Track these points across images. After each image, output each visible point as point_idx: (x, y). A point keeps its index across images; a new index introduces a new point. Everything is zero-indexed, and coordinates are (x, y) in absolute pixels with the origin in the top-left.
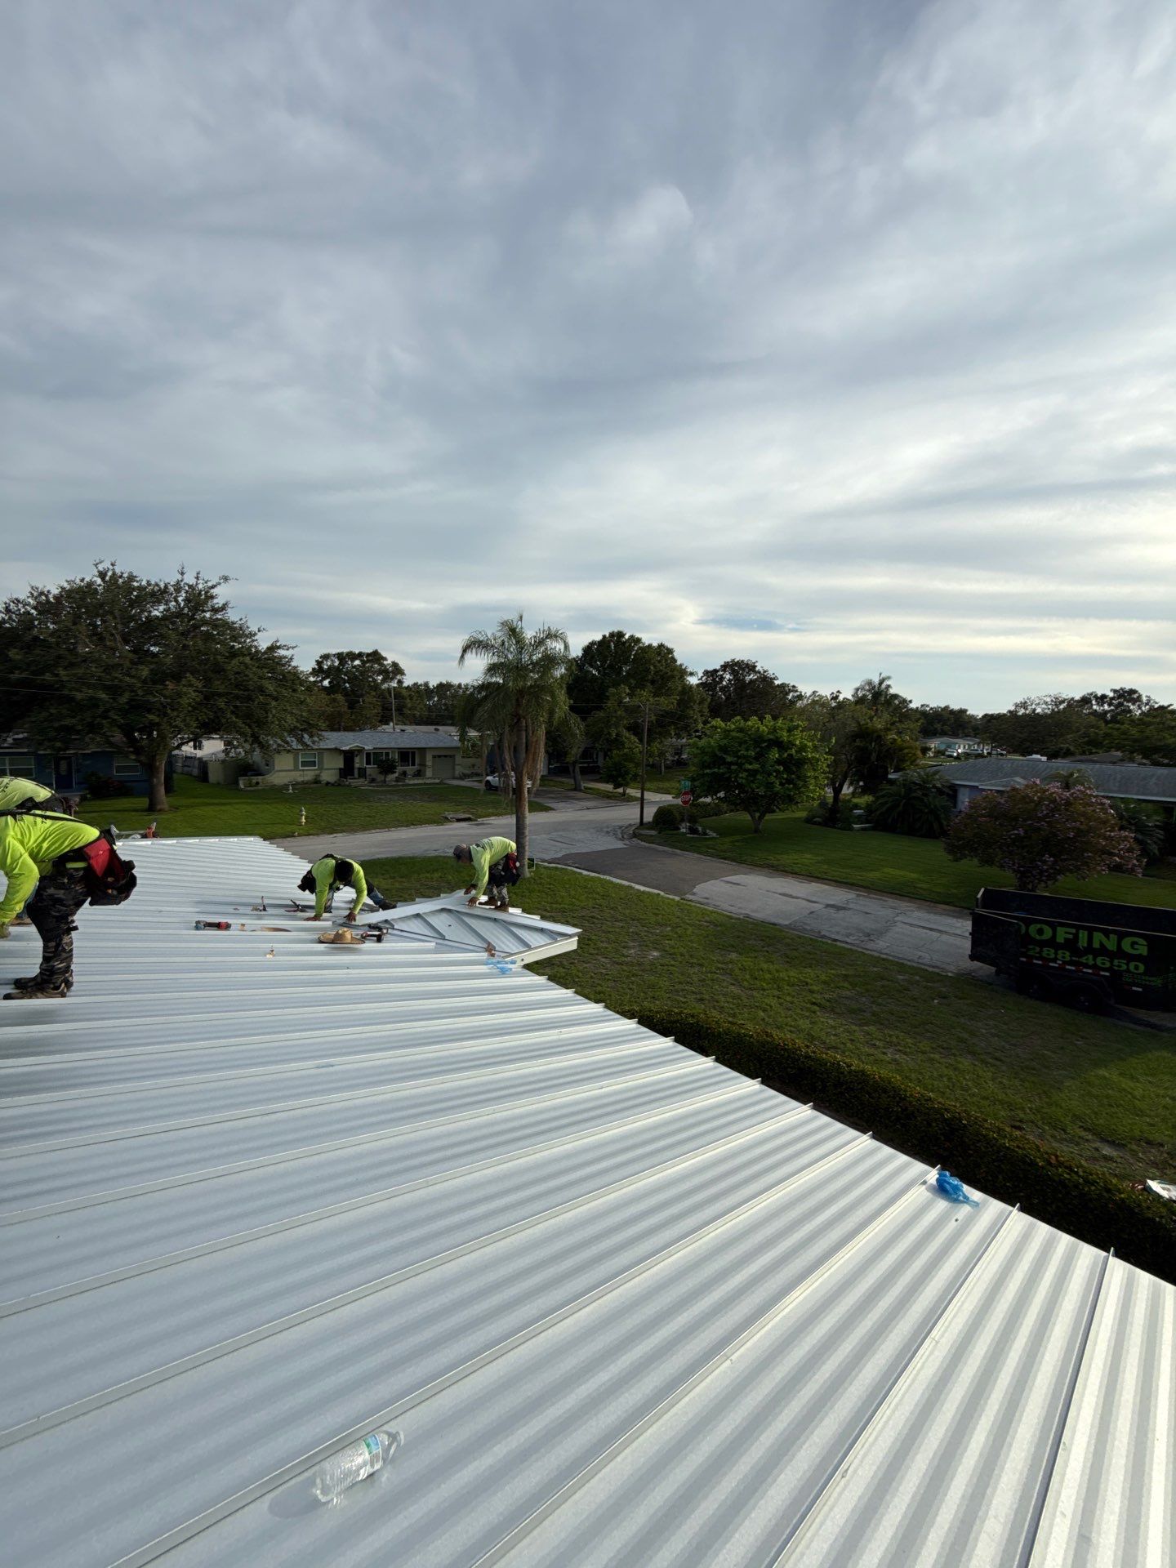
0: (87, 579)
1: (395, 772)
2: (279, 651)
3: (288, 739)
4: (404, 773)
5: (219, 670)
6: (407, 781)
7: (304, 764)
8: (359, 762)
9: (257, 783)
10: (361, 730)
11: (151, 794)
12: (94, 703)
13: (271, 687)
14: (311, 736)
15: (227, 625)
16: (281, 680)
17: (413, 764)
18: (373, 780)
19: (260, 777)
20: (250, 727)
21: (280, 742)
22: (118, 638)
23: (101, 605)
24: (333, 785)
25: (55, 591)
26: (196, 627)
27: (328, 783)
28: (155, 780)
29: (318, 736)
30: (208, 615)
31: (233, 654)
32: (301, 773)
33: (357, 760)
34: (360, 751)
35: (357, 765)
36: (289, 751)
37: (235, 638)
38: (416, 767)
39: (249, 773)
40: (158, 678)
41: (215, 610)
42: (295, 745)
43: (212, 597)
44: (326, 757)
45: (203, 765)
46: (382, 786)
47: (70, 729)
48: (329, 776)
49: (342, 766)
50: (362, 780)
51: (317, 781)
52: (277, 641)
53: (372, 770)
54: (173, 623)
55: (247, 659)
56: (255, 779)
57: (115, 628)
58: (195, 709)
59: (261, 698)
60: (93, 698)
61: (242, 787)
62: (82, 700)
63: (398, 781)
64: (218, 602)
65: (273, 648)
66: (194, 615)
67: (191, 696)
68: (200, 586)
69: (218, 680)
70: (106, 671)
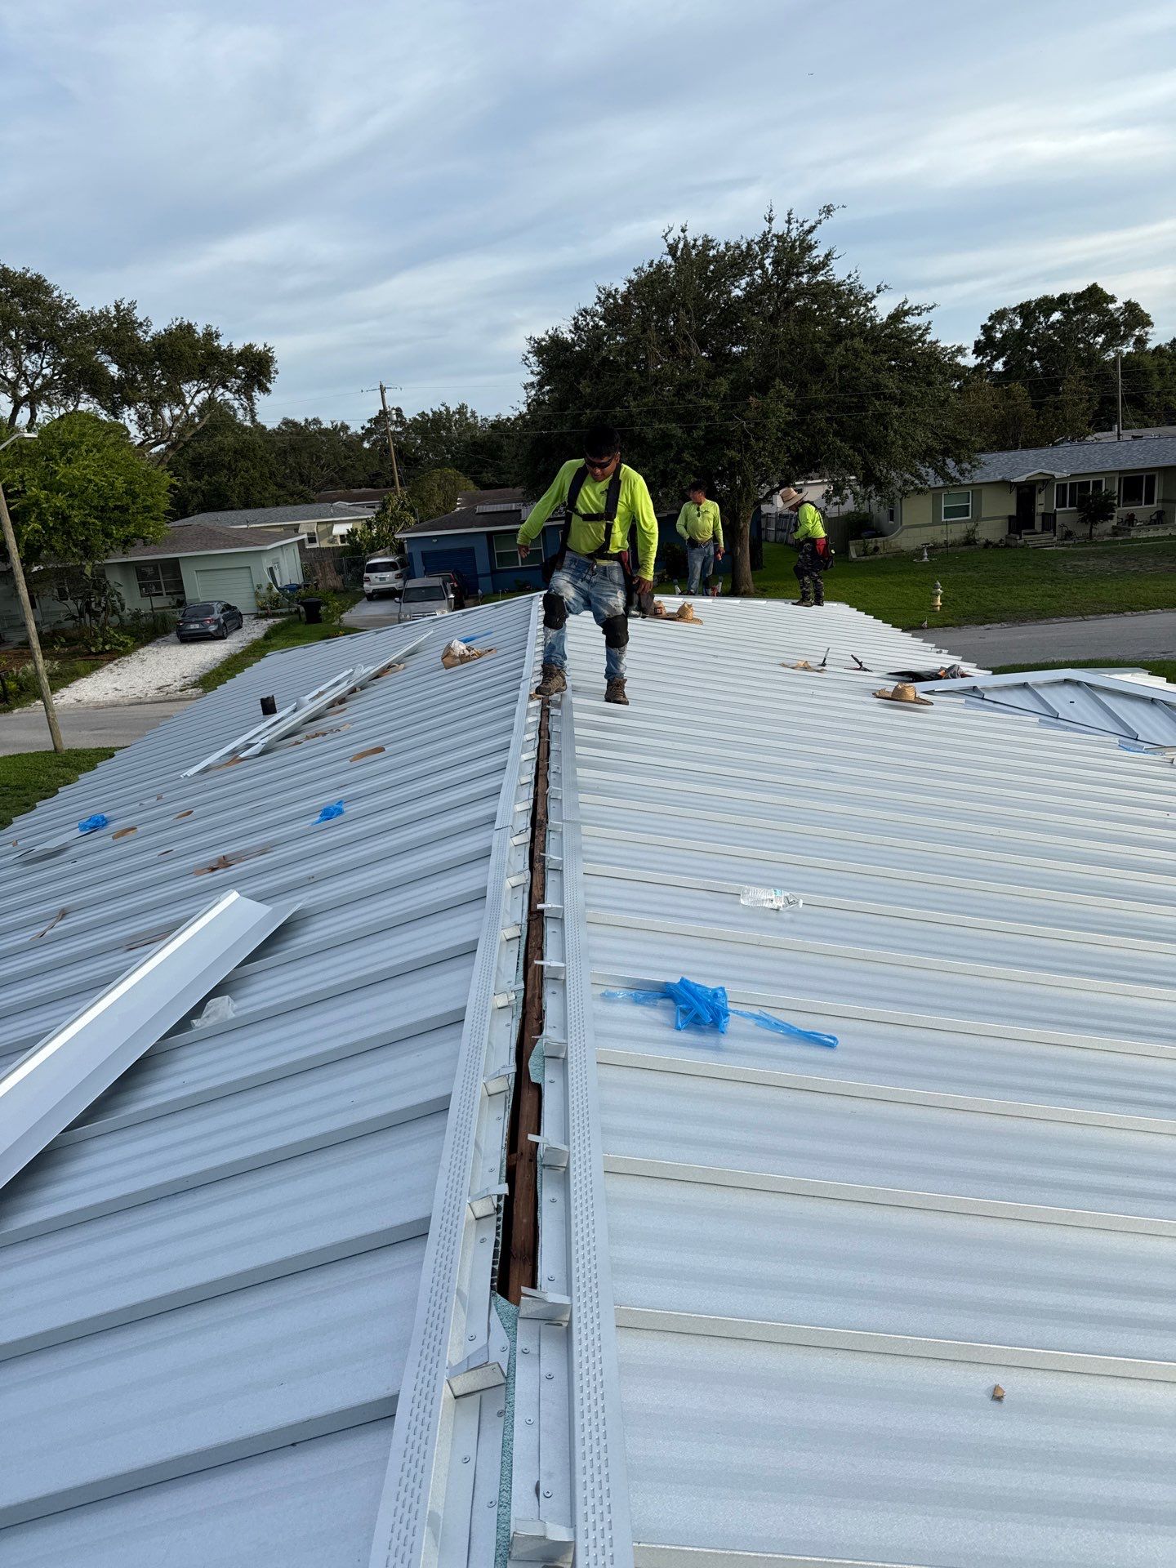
1: (1111, 518)
2: (907, 319)
3: (923, 471)
4: (1131, 519)
5: (818, 367)
6: (1133, 533)
7: (950, 513)
8: (1042, 503)
9: (876, 549)
13: (891, 384)
14: (958, 462)
15: (831, 291)
16: (909, 369)
17: (1150, 501)
18: (1069, 535)
19: (880, 539)
21: (907, 476)
24: (996, 546)
26: (789, 303)
27: (988, 544)
29: (972, 461)
31: (839, 335)
32: (944, 527)
33: (1040, 499)
34: (1047, 482)
35: (1040, 509)
36: (924, 493)
38: (1156, 506)
39: (863, 535)
41: (814, 269)
42: (935, 480)
43: (810, 248)
44: (987, 496)
46: (1084, 544)
48: (991, 531)
49: (1013, 512)
50: (1049, 535)
51: (969, 541)
52: (906, 302)
53: (1066, 516)
55: (858, 343)
56: (872, 543)
58: (786, 434)
59: (878, 403)
60: (665, 435)
61: (854, 556)
62: (655, 439)
63: (1116, 534)
64: (819, 253)
65: (898, 316)
66: (785, 283)
67: (783, 414)
68: (794, 234)
69: (816, 383)
70: (679, 393)
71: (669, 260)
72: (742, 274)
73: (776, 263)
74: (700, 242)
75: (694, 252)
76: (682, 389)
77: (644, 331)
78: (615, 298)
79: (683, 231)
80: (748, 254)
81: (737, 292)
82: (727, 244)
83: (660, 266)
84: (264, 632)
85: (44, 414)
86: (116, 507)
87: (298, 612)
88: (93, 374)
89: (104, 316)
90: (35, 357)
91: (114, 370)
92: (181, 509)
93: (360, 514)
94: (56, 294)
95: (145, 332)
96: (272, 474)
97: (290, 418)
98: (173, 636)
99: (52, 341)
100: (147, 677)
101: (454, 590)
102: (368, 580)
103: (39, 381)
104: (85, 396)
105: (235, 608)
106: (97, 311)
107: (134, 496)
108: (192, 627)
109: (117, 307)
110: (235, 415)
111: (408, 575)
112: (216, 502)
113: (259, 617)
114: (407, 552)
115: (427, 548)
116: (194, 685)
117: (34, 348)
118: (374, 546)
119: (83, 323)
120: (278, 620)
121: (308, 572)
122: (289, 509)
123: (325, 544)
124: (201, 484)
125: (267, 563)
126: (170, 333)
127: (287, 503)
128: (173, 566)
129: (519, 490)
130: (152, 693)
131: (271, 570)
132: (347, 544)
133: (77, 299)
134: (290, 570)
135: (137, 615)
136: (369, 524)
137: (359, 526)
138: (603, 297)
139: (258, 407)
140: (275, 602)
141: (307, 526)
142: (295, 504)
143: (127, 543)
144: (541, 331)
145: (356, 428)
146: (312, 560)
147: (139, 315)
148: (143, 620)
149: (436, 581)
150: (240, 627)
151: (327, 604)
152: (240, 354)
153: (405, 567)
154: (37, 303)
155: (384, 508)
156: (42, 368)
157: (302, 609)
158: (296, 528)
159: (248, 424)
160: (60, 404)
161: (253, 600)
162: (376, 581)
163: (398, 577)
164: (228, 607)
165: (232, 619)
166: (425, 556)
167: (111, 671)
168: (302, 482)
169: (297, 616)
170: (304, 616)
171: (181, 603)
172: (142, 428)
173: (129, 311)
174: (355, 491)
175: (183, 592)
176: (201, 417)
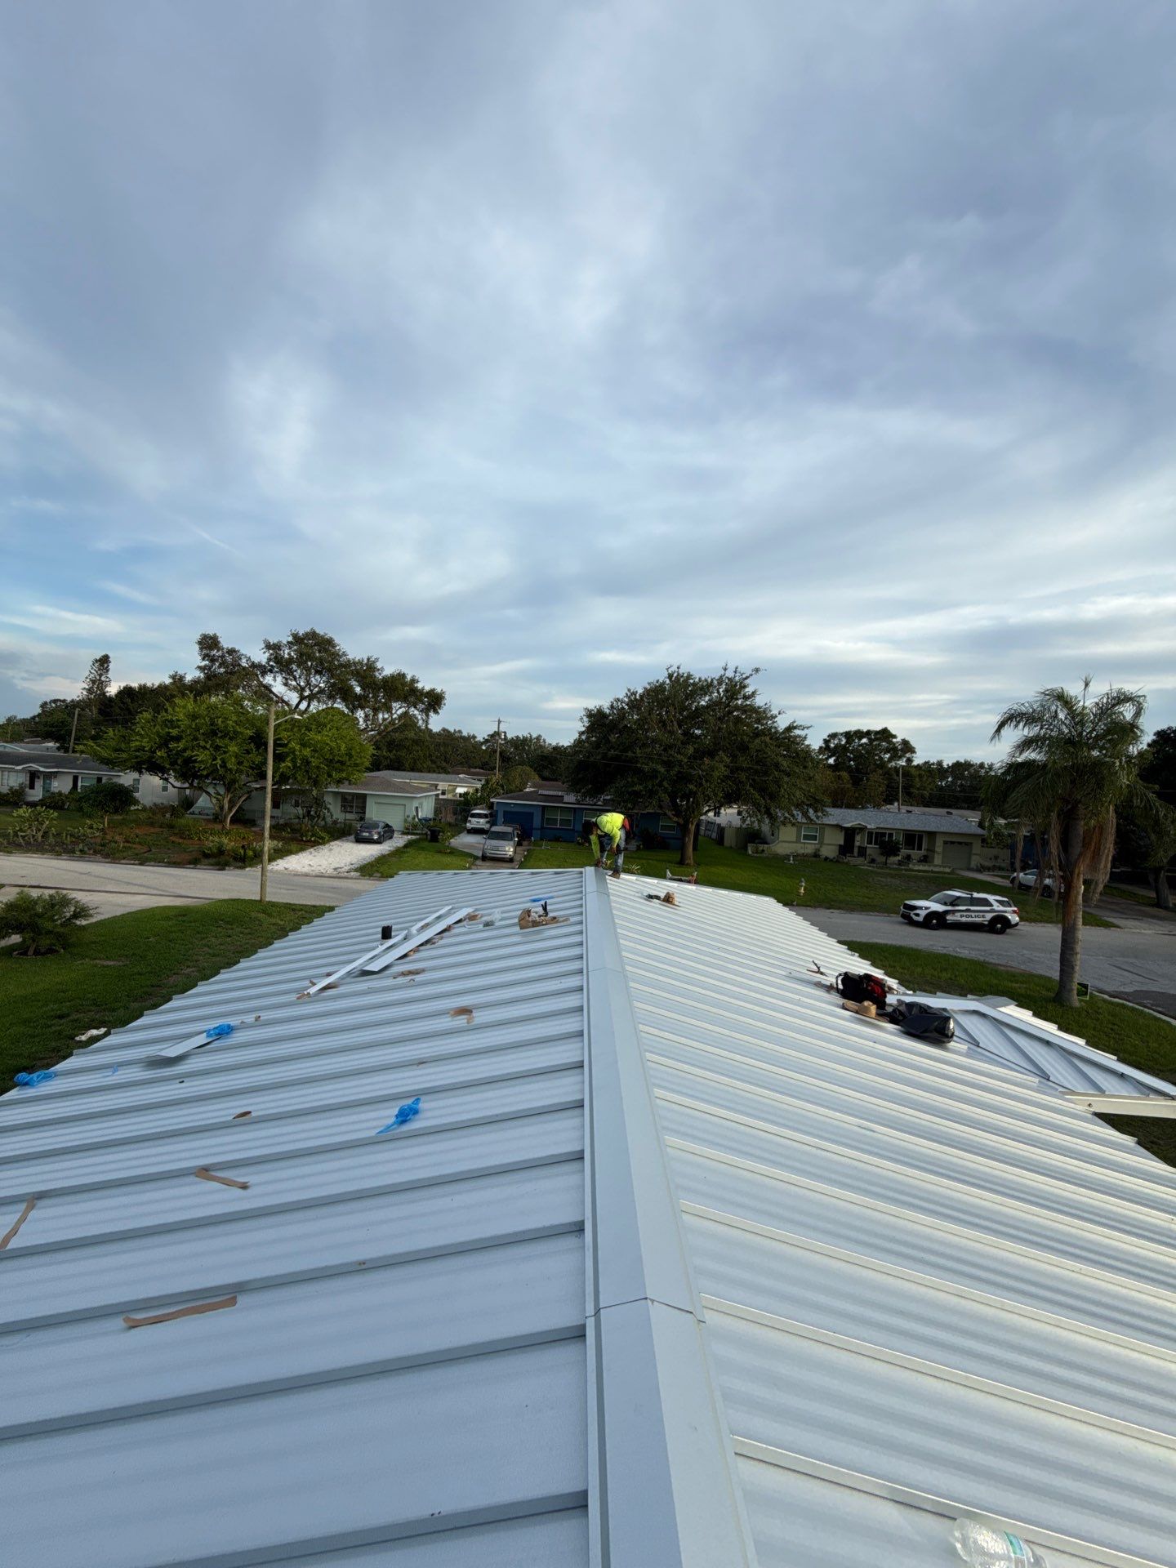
0: (661, 681)
1: (899, 855)
2: (795, 731)
3: (795, 812)
4: (908, 857)
5: (744, 748)
6: (911, 866)
7: (806, 837)
8: (858, 841)
9: (763, 851)
10: (863, 808)
11: (682, 849)
12: (654, 774)
13: (785, 764)
14: (816, 811)
15: (754, 710)
16: (794, 758)
17: (920, 848)
18: (873, 861)
19: (766, 846)
20: (764, 799)
21: (787, 815)
22: (675, 723)
23: (668, 699)
24: (831, 860)
25: (640, 691)
26: (730, 712)
27: (826, 859)
28: (687, 839)
29: (823, 811)
30: (739, 702)
31: (757, 734)
32: (803, 845)
33: (858, 838)
34: (862, 829)
35: (857, 844)
36: (793, 825)
37: (758, 721)
38: (923, 852)
39: (757, 841)
40: (700, 755)
41: (746, 698)
42: (800, 818)
43: (745, 687)
44: (828, 831)
45: (721, 830)
46: (882, 868)
47: (637, 794)
48: (829, 851)
49: (842, 843)
50: (862, 859)
51: (816, 855)
52: (795, 722)
53: (872, 849)
54: (714, 710)
55: (767, 739)
56: (761, 847)
57: (675, 716)
58: (723, 781)
59: (776, 773)
60: (655, 771)
61: (750, 852)
62: (648, 772)
63: (900, 865)
64: (749, 690)
65: (790, 728)
66: (730, 702)
67: (721, 770)
68: (737, 678)
69: (742, 756)
70: (665, 750)
71: (668, 681)
72: (705, 694)
73: (726, 691)
74: (685, 675)
75: (682, 679)
76: (667, 748)
77: (650, 714)
78: (635, 695)
79: (678, 668)
80: (711, 685)
81: (703, 703)
82: (700, 678)
83: (664, 683)
84: (404, 843)
85: (315, 707)
86: (339, 761)
87: (426, 834)
88: (347, 690)
89: (360, 662)
90: (318, 677)
91: (358, 690)
92: (376, 766)
93: (472, 783)
94: (338, 648)
95: (380, 674)
96: (430, 755)
97: (447, 727)
98: (352, 837)
99: (329, 670)
100: (330, 860)
101: (518, 836)
102: (470, 821)
103: (316, 689)
104: (339, 700)
105: (391, 827)
106: (357, 660)
107: (350, 756)
108: (364, 834)
109: (368, 659)
110: (418, 722)
111: (493, 823)
112: (396, 765)
113: (404, 833)
114: (495, 808)
115: (508, 809)
116: (356, 870)
117: (318, 672)
118: (476, 803)
119: (348, 664)
120: (414, 837)
121: (437, 811)
122: (435, 775)
123: (449, 796)
124: (391, 755)
125: (416, 804)
126: (392, 676)
127: (434, 772)
128: (364, 797)
129: (566, 785)
130: (330, 871)
131: (417, 808)
132: (462, 799)
133: (348, 652)
134: (427, 810)
135: (335, 822)
136: (477, 790)
137: (471, 791)
138: (629, 694)
139: (430, 721)
140: (415, 826)
141: (442, 786)
142: (439, 773)
143: (339, 782)
144: (593, 704)
145: (480, 738)
146: (440, 806)
147: (379, 665)
148: (338, 825)
149: (509, 829)
150: (391, 838)
151: (443, 832)
152: (427, 693)
153: (492, 818)
154: (326, 650)
155: (487, 781)
156: (320, 683)
157: (429, 833)
158: (436, 786)
159: (423, 727)
160: (324, 702)
161: (403, 823)
162: (474, 823)
163: (487, 822)
164: (387, 826)
165: (388, 832)
166: (505, 813)
167: (311, 853)
168: (445, 761)
169: (425, 837)
170: (429, 837)
171: (362, 819)
172: (365, 721)
173: (374, 662)
174: (473, 770)
175: (364, 813)
176: (399, 721)
